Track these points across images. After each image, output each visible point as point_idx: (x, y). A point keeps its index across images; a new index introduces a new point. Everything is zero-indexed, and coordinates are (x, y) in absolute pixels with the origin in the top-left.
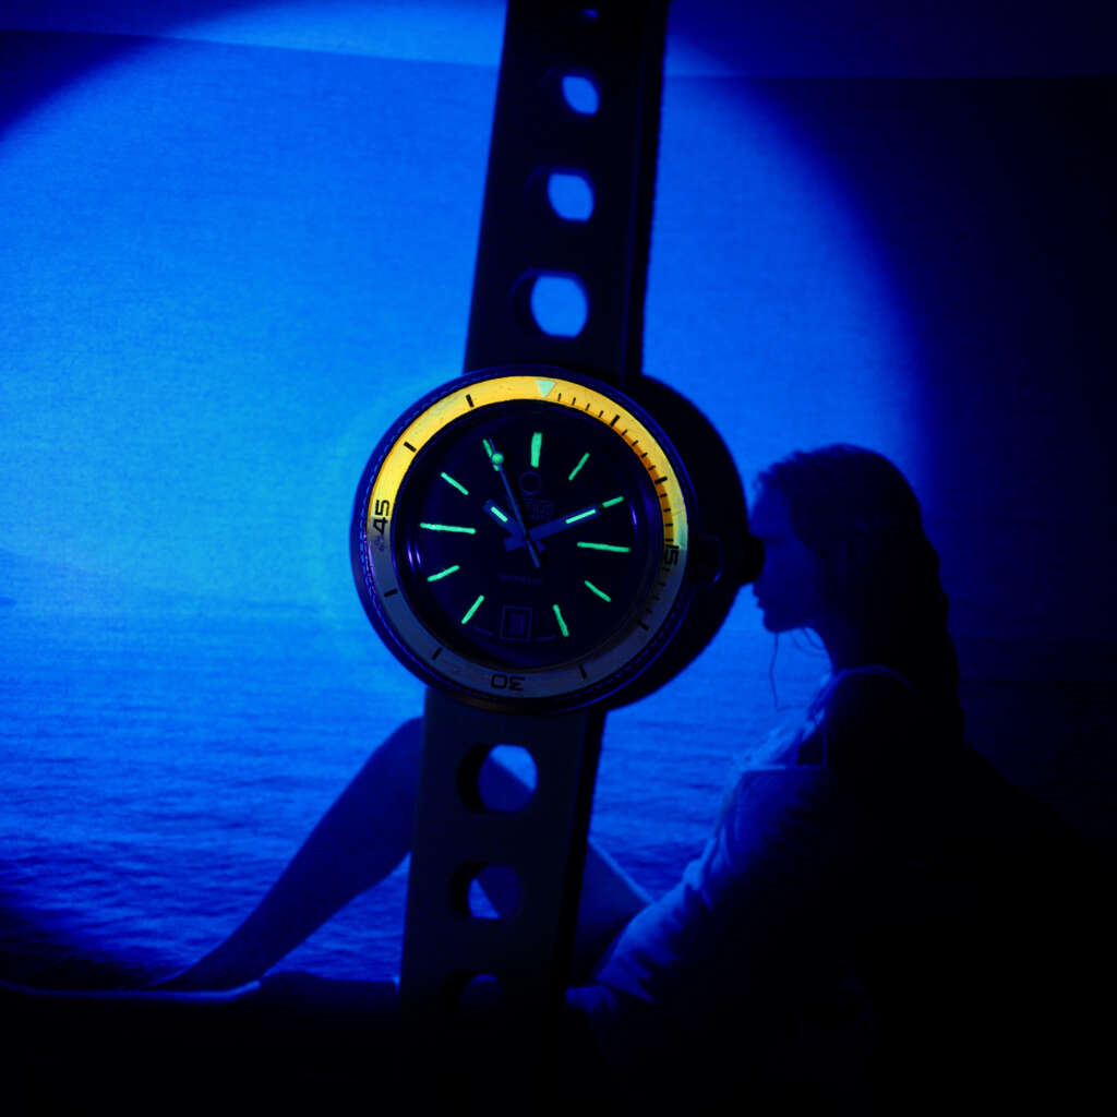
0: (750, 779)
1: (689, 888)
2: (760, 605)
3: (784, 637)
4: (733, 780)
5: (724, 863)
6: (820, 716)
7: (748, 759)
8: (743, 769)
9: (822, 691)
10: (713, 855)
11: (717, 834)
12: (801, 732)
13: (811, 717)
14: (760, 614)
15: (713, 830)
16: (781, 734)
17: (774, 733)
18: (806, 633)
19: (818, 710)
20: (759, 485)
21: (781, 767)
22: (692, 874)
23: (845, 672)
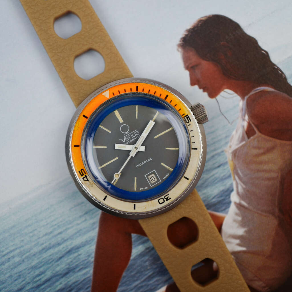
0: (235, 154)
1: (235, 203)
2: (204, 91)
3: (219, 97)
4: (228, 156)
5: (244, 189)
6: (247, 117)
7: (230, 147)
8: (230, 151)
9: (242, 109)
10: (237, 187)
11: (235, 179)
12: (243, 127)
13: (244, 120)
14: (206, 94)
15: (232, 178)
16: (237, 132)
17: (234, 133)
18: (225, 92)
19: (245, 116)
20: (180, 49)
21: (244, 143)
22: (234, 198)
23: (246, 97)
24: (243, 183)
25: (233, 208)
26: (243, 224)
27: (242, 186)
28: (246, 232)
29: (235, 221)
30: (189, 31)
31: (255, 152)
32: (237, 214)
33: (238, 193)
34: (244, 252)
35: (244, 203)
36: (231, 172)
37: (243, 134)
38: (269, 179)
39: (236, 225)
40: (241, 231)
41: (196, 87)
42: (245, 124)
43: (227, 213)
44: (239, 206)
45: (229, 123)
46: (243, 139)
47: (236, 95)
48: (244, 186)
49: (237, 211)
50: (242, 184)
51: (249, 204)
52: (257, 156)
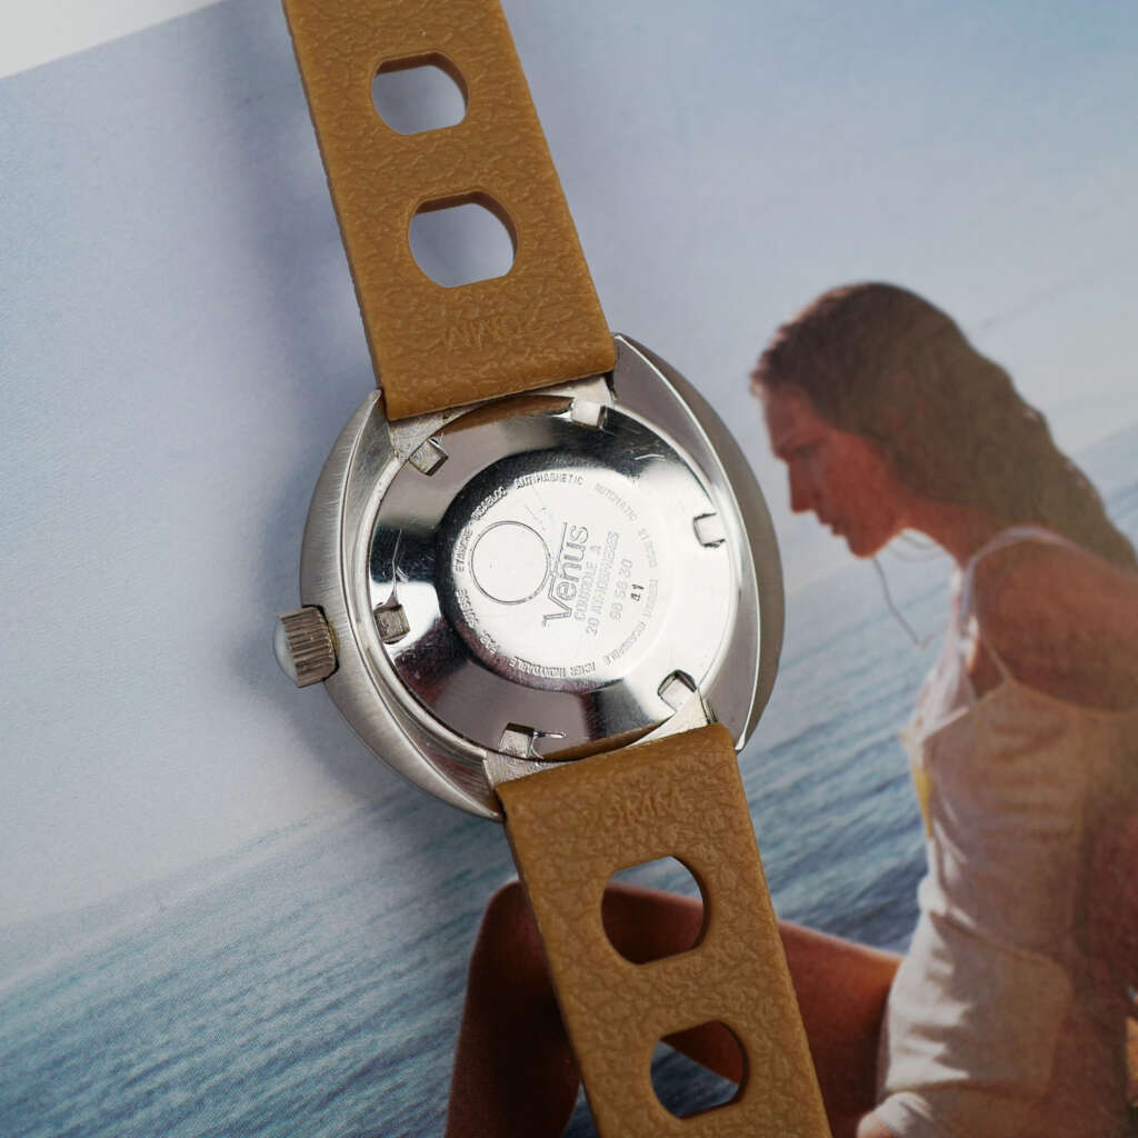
0: (935, 747)
1: (933, 916)
2: (836, 531)
3: (883, 555)
4: (913, 753)
5: (961, 867)
6: (973, 627)
7: (920, 723)
8: (919, 739)
9: (960, 599)
10: (940, 862)
11: (932, 833)
12: (962, 658)
13: (964, 634)
14: (840, 543)
15: (925, 830)
16: (941, 673)
17: (932, 675)
18: (907, 539)
19: (967, 622)
21: (962, 711)
22: (930, 897)
23: (974, 560)
24: (961, 845)
25: (924, 935)
26: (956, 988)
27: (955, 858)
28: (967, 1015)
29: (932, 977)
30: (788, 330)
31: (998, 742)
32: (937, 954)
33: (942, 881)
34: (960, 1086)
35: (961, 916)
36: (921, 808)
37: (961, 683)
38: (1044, 837)
39: (934, 992)
40: (950, 1014)
41: (810, 517)
42: (969, 648)
43: (905, 948)
44: (945, 925)
45: (916, 641)
46: (958, 700)
47: (938, 550)
48: (963, 859)
49: (940, 943)
50: (956, 851)
51: (977, 918)
52: (1007, 756)
